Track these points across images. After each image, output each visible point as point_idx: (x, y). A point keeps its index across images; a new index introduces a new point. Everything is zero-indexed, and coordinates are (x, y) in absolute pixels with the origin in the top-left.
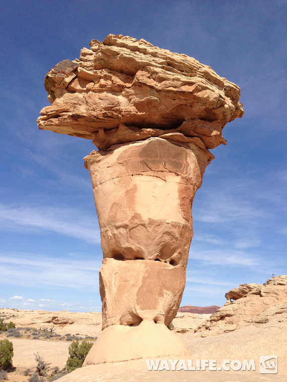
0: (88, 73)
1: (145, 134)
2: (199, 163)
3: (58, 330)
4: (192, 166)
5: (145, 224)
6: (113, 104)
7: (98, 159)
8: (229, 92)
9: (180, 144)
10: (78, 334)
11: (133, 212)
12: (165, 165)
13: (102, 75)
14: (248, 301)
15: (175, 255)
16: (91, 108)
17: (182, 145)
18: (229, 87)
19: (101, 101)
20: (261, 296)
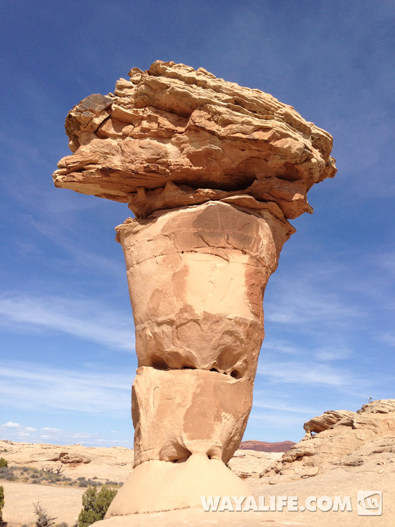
0: (126, 113)
1: (201, 196)
2: (274, 237)
3: (68, 472)
4: (265, 241)
5: (198, 320)
6: (158, 155)
7: (135, 229)
8: (318, 142)
9: (249, 211)
10: (95, 478)
11: (181, 303)
12: (228, 239)
13: (145, 116)
14: (336, 435)
15: (239, 364)
16: (128, 160)
17: (252, 212)
18: (318, 134)
19: (142, 150)
20: (354, 428)
